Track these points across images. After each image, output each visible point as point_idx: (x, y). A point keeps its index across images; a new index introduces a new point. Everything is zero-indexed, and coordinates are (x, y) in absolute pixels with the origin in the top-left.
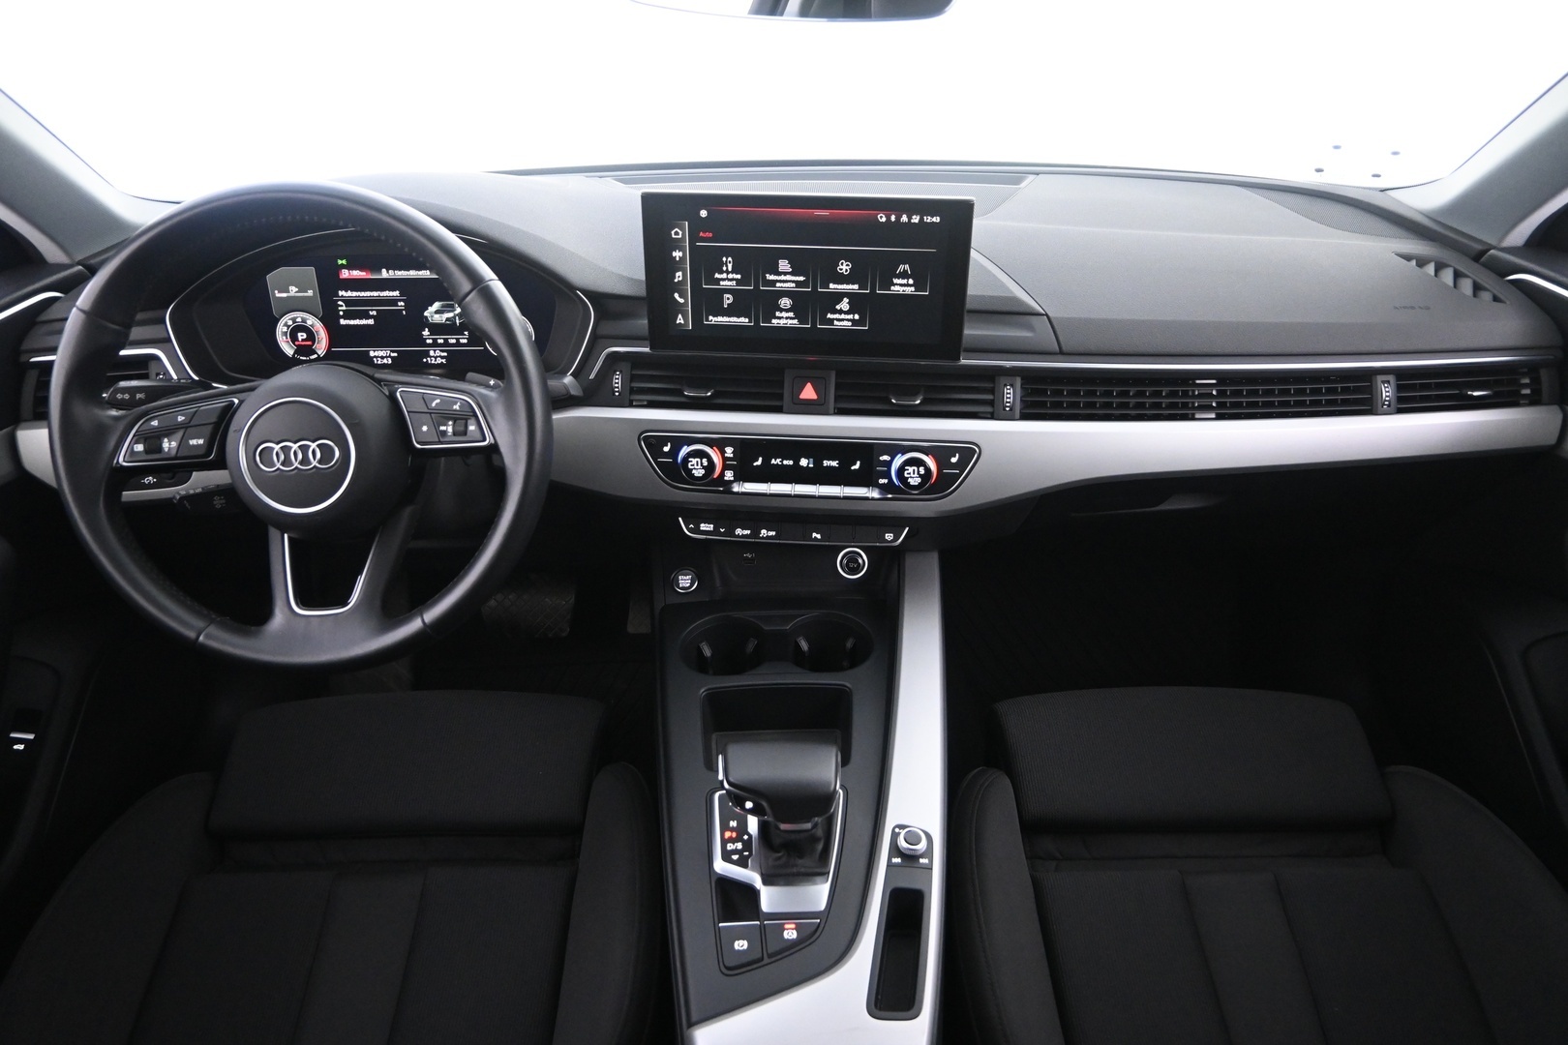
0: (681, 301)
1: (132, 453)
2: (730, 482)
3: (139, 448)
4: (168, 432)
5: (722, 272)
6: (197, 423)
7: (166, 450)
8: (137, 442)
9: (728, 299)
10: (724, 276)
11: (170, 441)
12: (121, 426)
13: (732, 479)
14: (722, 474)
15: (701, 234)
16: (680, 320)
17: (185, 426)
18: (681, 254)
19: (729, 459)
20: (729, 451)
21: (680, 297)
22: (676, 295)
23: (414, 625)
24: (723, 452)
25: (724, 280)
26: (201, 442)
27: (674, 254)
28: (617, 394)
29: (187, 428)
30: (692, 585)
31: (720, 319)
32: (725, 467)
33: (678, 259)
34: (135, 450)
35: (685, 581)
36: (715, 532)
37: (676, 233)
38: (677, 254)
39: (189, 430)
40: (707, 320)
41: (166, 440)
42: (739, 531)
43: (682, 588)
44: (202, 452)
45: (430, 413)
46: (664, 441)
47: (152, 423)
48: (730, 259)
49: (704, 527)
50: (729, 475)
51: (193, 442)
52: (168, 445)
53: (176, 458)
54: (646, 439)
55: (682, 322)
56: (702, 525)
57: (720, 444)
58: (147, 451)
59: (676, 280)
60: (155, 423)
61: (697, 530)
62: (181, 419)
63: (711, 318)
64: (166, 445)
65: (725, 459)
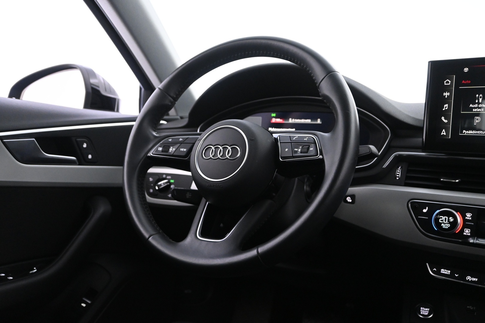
0: (446, 121)
1: (157, 150)
2: (468, 237)
3: (160, 149)
4: (173, 144)
5: (475, 103)
6: (187, 142)
7: (170, 151)
8: (160, 147)
9: (477, 119)
10: (476, 106)
11: (173, 148)
12: (157, 140)
13: (469, 234)
14: (462, 231)
15: (463, 82)
16: (444, 133)
17: (181, 143)
18: (449, 94)
19: (468, 221)
20: (469, 216)
21: (445, 119)
22: (443, 118)
23: (253, 253)
24: (464, 216)
25: (475, 108)
26: (185, 150)
27: (444, 94)
28: (398, 178)
29: (182, 143)
30: (429, 315)
31: (470, 132)
32: (465, 226)
33: (446, 97)
34: (158, 149)
35: (425, 311)
36: (451, 275)
37: (447, 82)
38: (446, 94)
39: (182, 144)
40: (462, 133)
41: (172, 147)
42: (469, 278)
43: (422, 315)
44: (184, 154)
45: (291, 143)
46: (424, 205)
47: (169, 140)
48: (481, 95)
49: (443, 271)
50: (467, 232)
51: (182, 150)
52: (172, 150)
53: (173, 155)
54: (412, 203)
55: (445, 134)
56: (442, 270)
57: (463, 211)
58: (162, 151)
59: (444, 109)
60: (170, 140)
61: (438, 272)
62: (181, 139)
63: (464, 131)
64: (171, 150)
65: (465, 220)
